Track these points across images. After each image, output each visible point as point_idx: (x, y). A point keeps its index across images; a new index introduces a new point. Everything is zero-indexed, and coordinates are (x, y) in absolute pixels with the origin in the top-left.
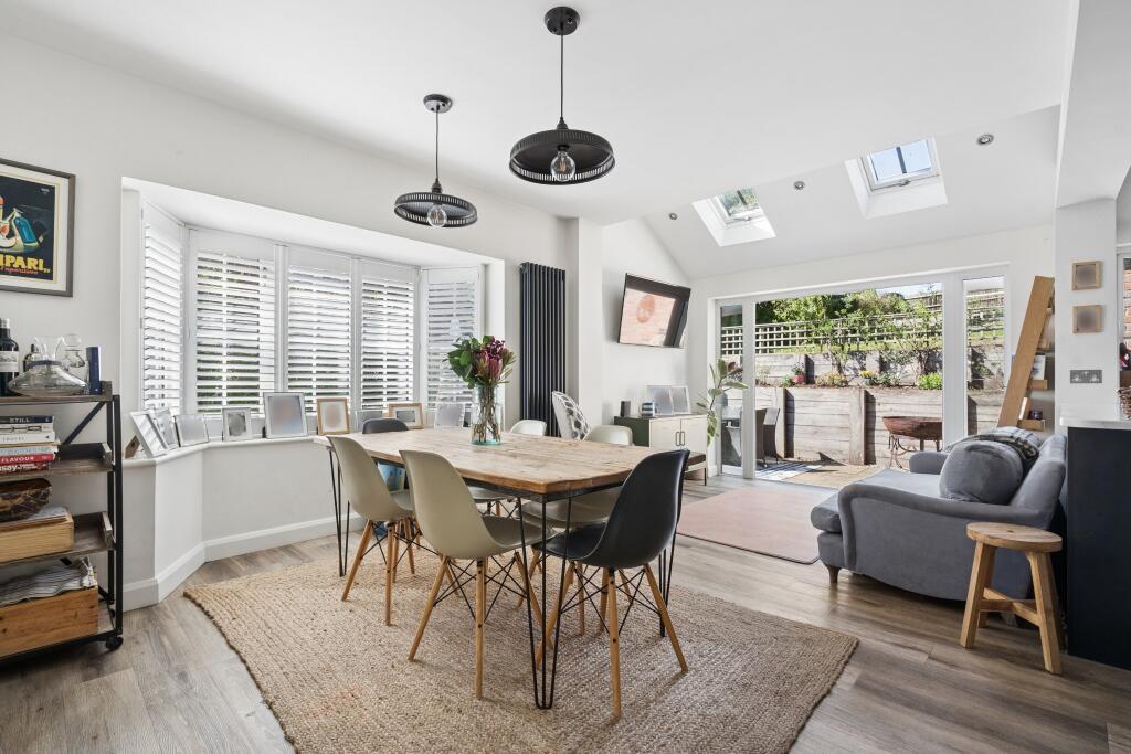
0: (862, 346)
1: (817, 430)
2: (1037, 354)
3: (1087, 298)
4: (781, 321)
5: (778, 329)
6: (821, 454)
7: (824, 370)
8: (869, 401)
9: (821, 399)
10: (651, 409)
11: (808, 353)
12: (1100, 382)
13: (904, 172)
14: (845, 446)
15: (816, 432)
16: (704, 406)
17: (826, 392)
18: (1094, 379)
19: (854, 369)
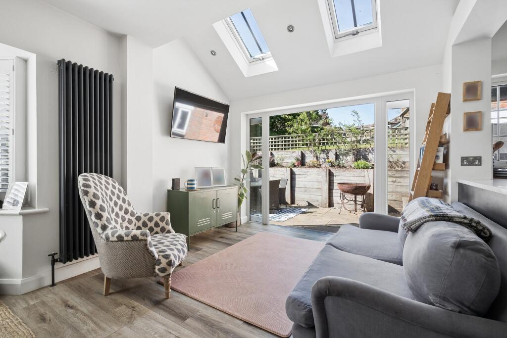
0: (328, 147)
1: (306, 189)
2: (439, 146)
3: (472, 107)
4: (290, 134)
5: (289, 138)
6: (308, 203)
7: (310, 159)
8: (331, 174)
9: (308, 174)
10: (193, 184)
11: (302, 151)
12: (480, 165)
13: (356, 25)
14: (320, 198)
15: (306, 191)
16: (239, 180)
17: (310, 170)
18: (477, 163)
19: (324, 158)
